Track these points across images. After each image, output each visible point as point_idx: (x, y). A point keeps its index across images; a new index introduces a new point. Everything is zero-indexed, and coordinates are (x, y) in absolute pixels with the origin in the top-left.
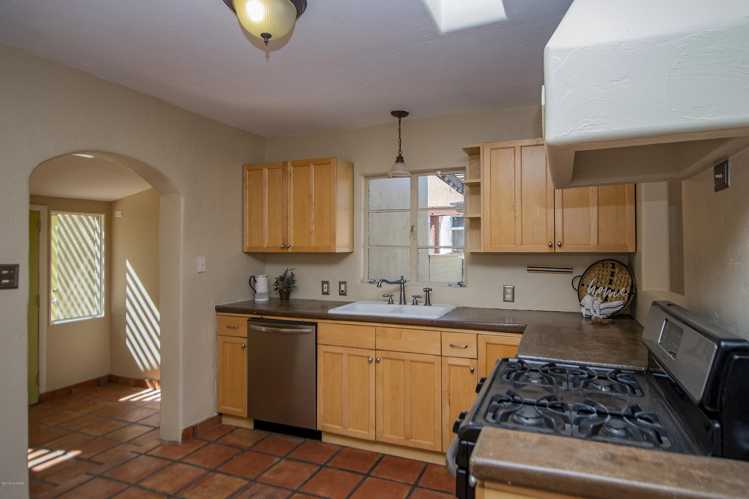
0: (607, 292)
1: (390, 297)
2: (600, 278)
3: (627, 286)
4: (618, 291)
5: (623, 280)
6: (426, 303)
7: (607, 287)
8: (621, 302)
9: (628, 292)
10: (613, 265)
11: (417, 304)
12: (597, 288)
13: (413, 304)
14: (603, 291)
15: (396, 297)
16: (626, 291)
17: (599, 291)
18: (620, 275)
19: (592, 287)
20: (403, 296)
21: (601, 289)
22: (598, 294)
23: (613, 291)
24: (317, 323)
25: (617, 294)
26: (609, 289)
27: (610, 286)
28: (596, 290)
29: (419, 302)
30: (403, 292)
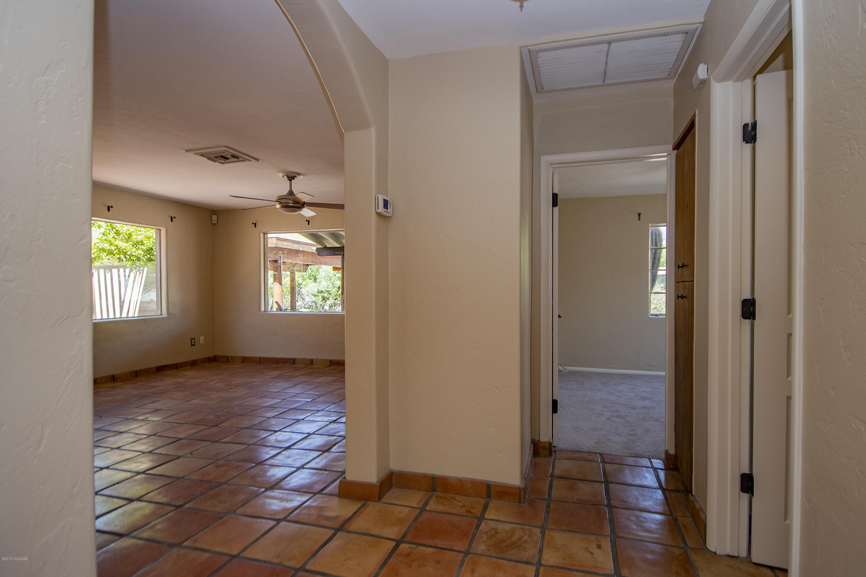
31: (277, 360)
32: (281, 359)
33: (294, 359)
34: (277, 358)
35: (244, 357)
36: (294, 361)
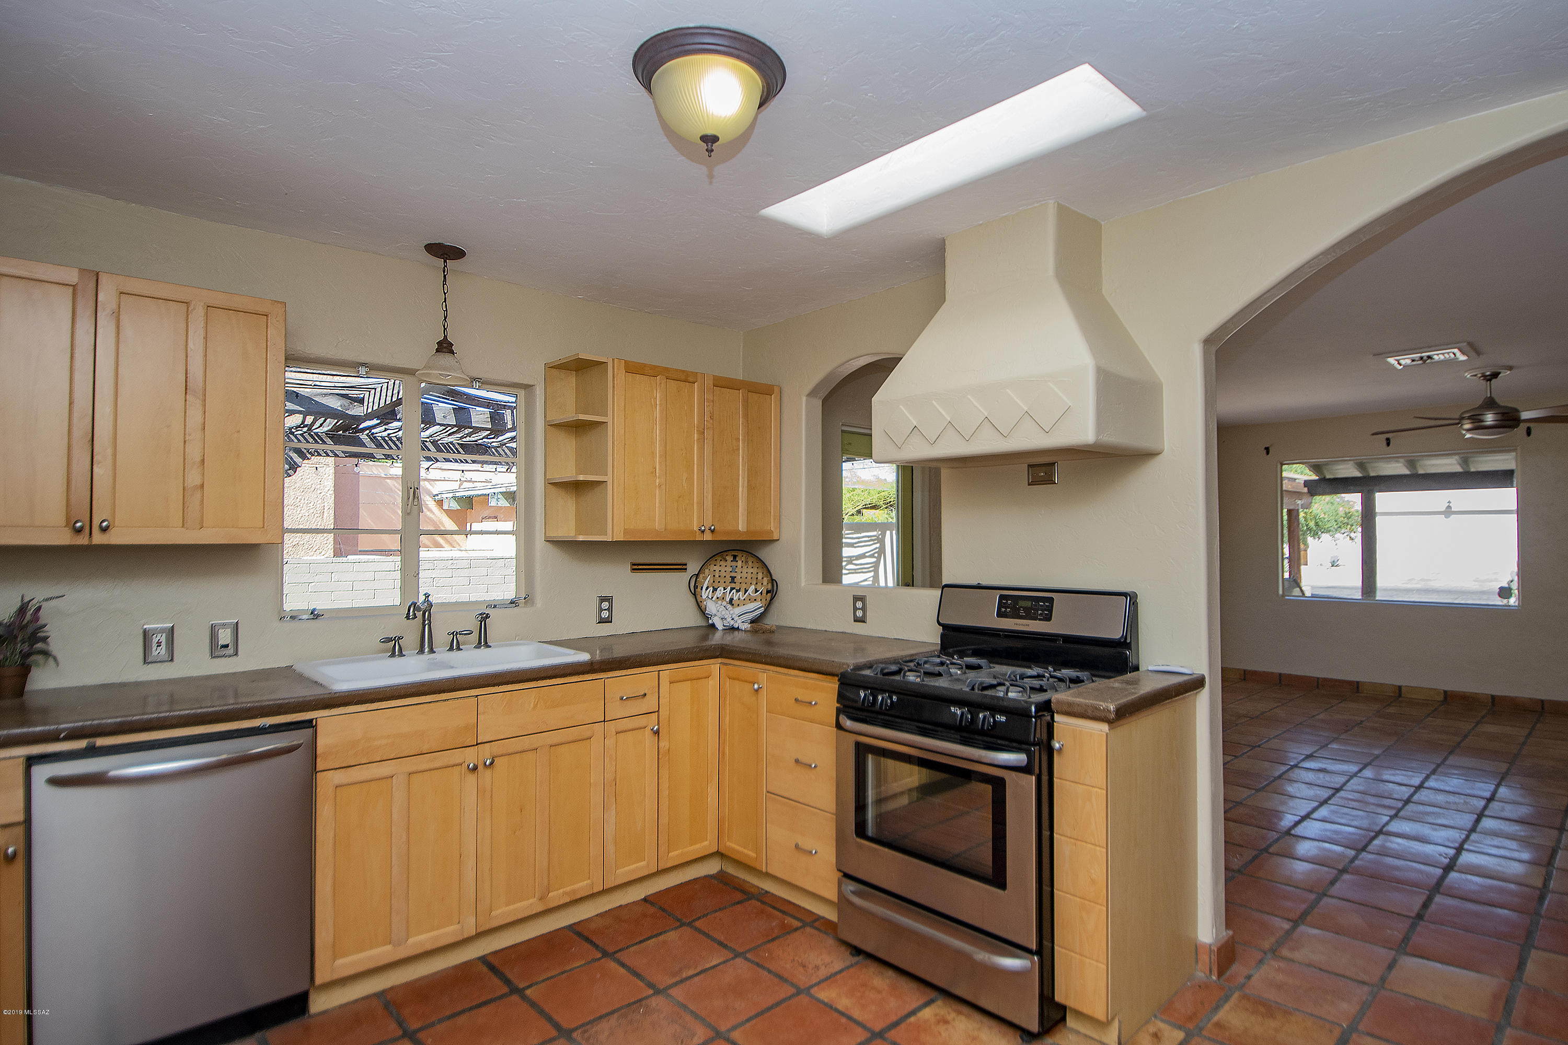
0: (730, 593)
1: (395, 642)
2: (717, 576)
3: (757, 584)
4: (746, 591)
5: (749, 576)
6: (480, 642)
7: (729, 587)
8: (758, 604)
9: (759, 591)
10: (735, 557)
11: (459, 649)
12: (715, 590)
13: (451, 649)
14: (724, 593)
15: (410, 639)
16: (756, 589)
17: (720, 592)
18: (745, 570)
19: (707, 589)
20: (428, 636)
21: (720, 590)
22: (718, 598)
23: (738, 591)
24: (311, 721)
25: (745, 594)
26: (732, 589)
27: (733, 585)
28: (713, 592)
29: (464, 644)
30: (427, 626)
31: (1318, 682)
32: (1325, 680)
33: (1358, 682)
34: (1318, 678)
35: (1245, 671)
36: (1358, 687)
